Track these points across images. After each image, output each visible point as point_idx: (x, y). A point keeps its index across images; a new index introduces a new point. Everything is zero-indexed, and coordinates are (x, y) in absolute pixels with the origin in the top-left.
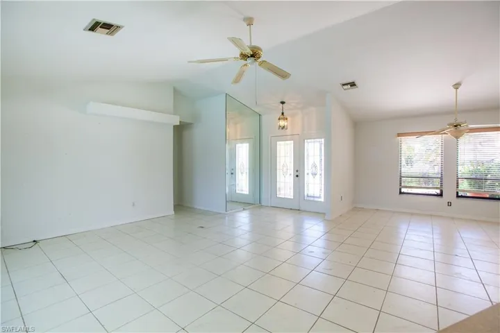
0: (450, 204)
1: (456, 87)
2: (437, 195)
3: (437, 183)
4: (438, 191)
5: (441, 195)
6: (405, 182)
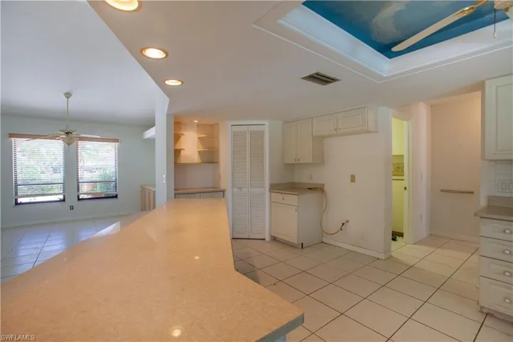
0: (72, 208)
1: (67, 95)
2: (60, 201)
3: (59, 189)
4: (61, 197)
5: (64, 200)
6: (22, 190)
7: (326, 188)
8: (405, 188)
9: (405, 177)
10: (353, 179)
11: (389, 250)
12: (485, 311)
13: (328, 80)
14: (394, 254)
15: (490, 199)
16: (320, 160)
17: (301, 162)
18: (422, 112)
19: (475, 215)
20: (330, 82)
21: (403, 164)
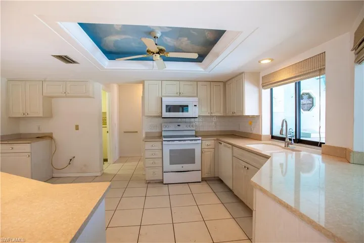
7: (54, 136)
8: (108, 132)
9: (108, 125)
10: (77, 128)
11: (103, 170)
12: (147, 182)
13: (71, 61)
14: (105, 171)
15: (147, 133)
16: (49, 115)
17: (29, 116)
18: (115, 88)
19: (143, 141)
20: (71, 63)
21: (106, 117)
